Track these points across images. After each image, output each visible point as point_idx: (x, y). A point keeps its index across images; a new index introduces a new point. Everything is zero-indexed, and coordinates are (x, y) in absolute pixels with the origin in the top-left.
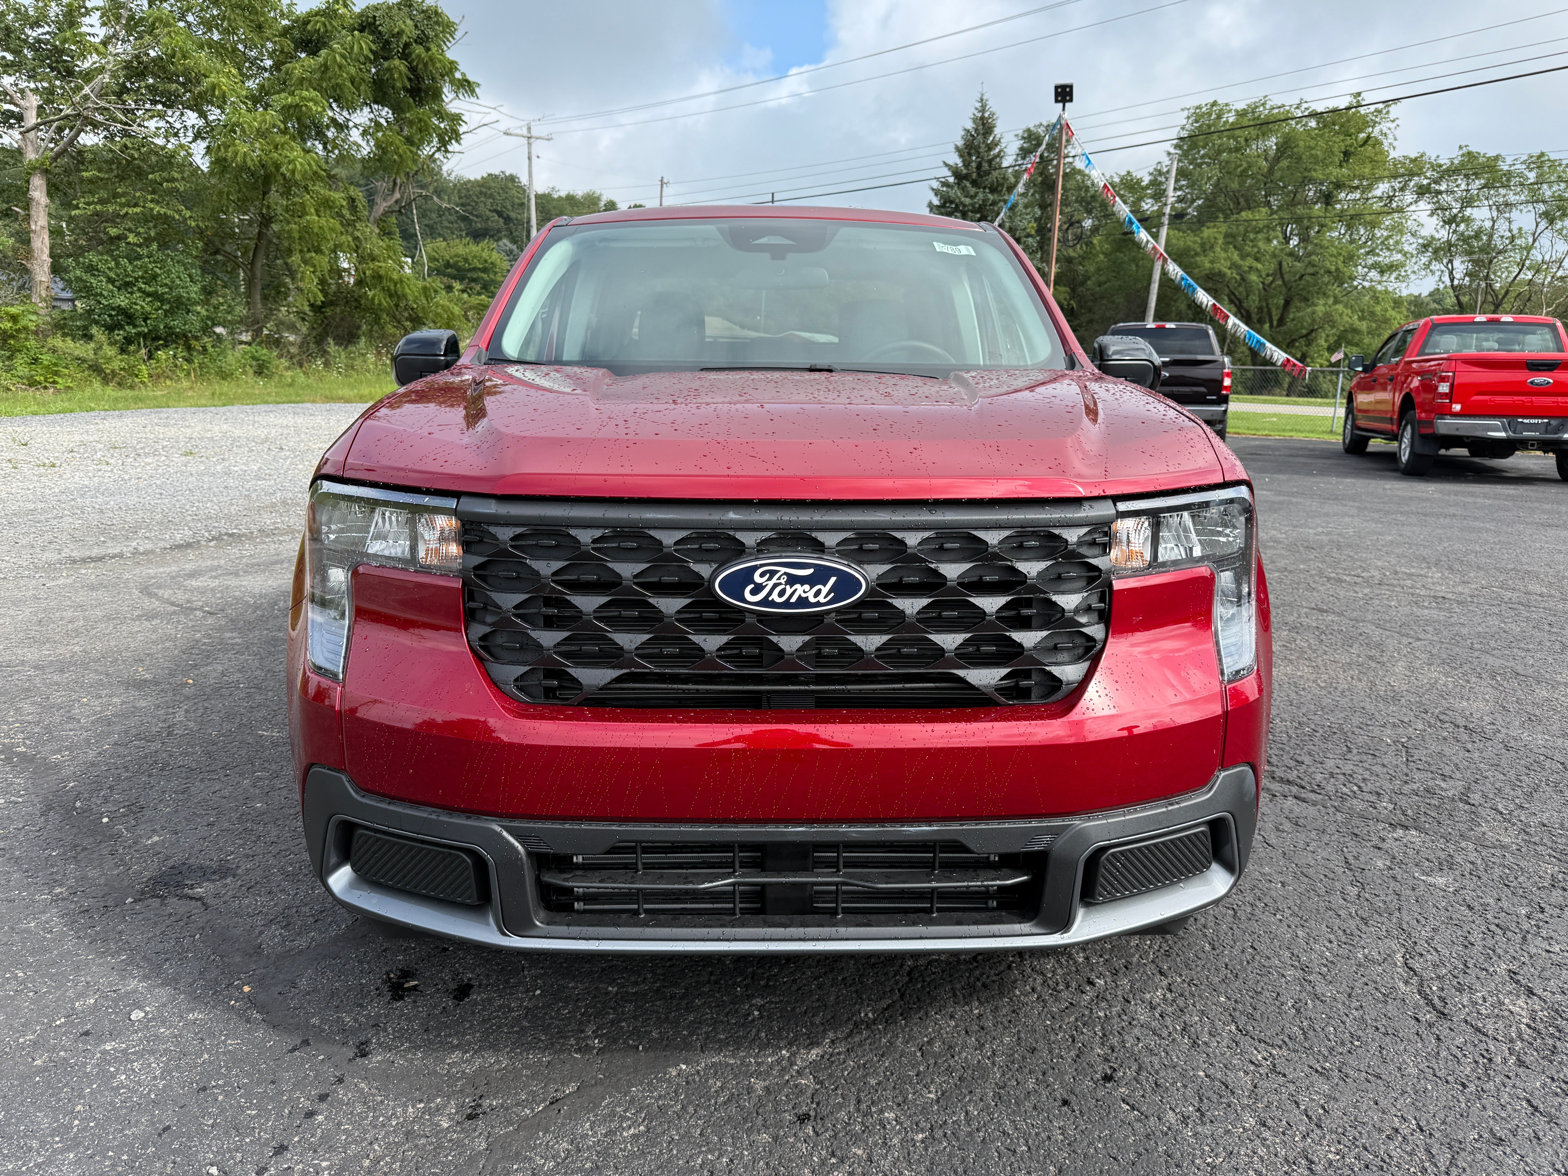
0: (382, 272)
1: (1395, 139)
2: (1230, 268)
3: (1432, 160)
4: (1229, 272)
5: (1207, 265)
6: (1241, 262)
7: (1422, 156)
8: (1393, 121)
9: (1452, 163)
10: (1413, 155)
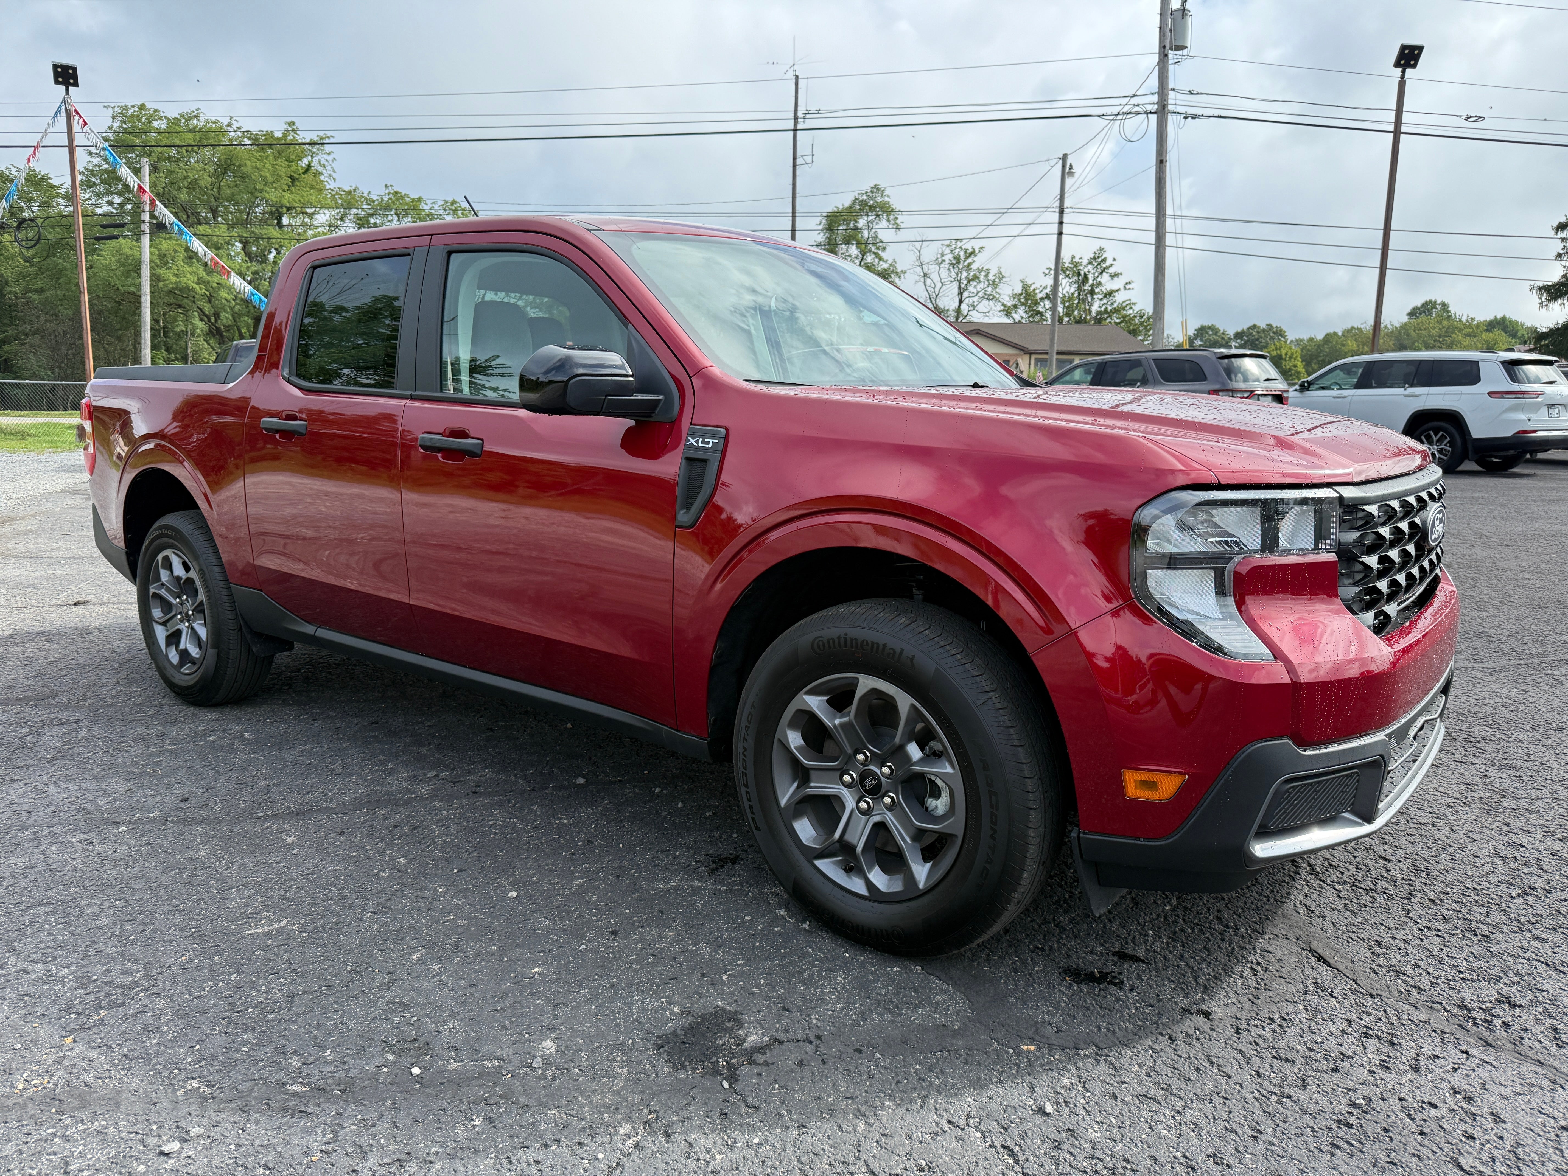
1: (334, 172)
2: (197, 284)
3: (365, 195)
4: (197, 287)
5: (174, 279)
6: (209, 278)
7: (355, 190)
8: (329, 154)
9: (382, 200)
10: (347, 189)
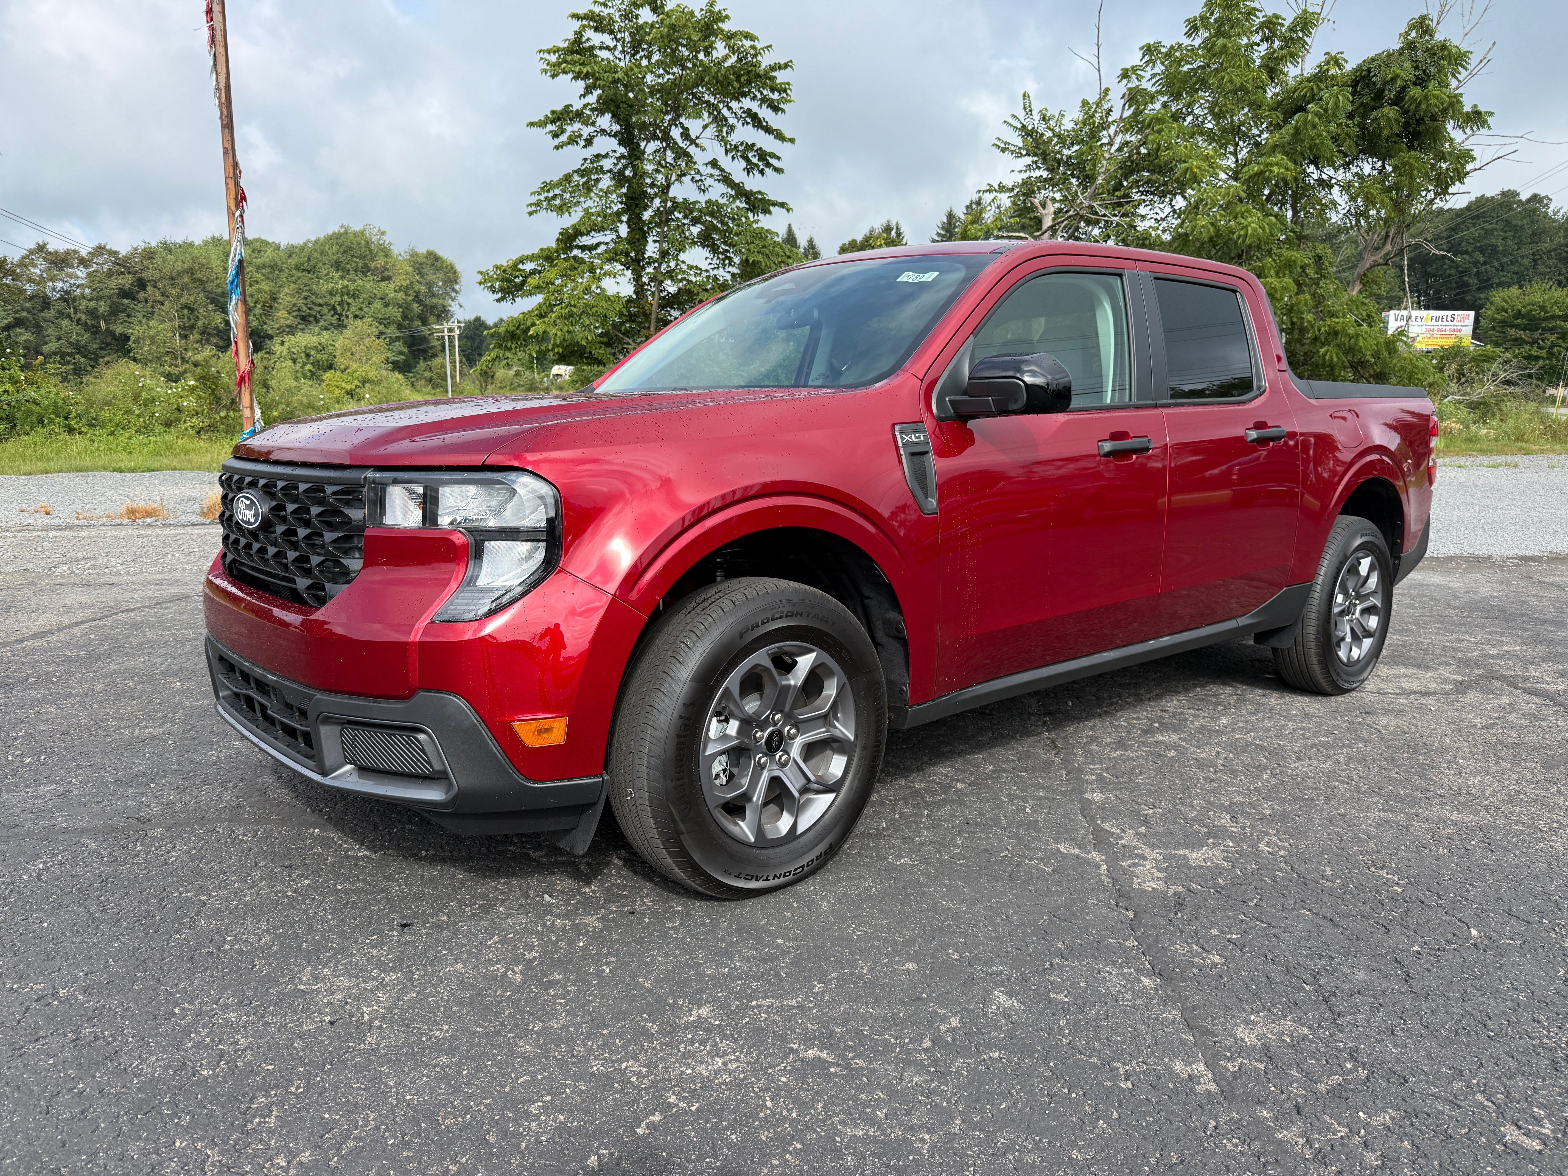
0: (1338, 328)
